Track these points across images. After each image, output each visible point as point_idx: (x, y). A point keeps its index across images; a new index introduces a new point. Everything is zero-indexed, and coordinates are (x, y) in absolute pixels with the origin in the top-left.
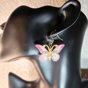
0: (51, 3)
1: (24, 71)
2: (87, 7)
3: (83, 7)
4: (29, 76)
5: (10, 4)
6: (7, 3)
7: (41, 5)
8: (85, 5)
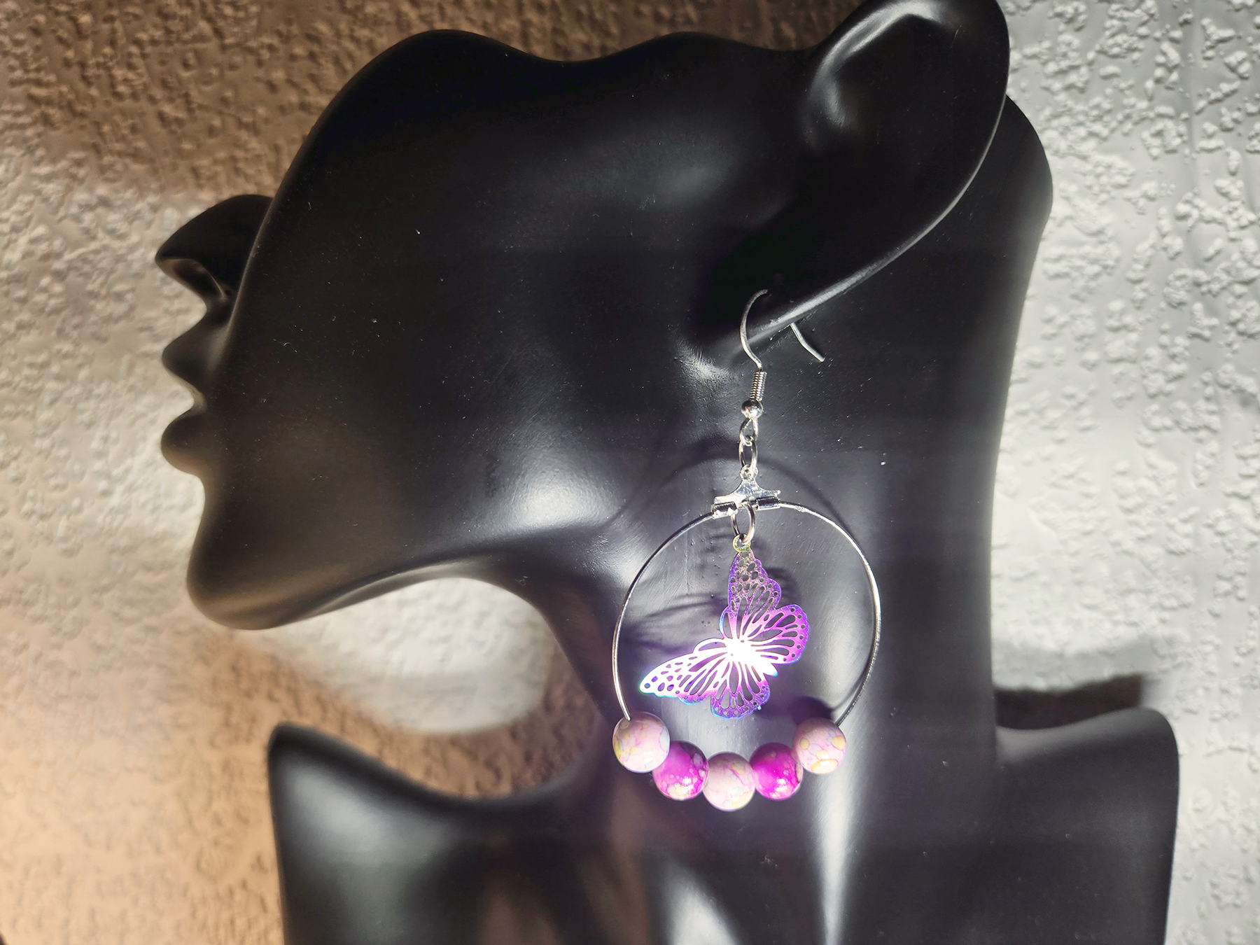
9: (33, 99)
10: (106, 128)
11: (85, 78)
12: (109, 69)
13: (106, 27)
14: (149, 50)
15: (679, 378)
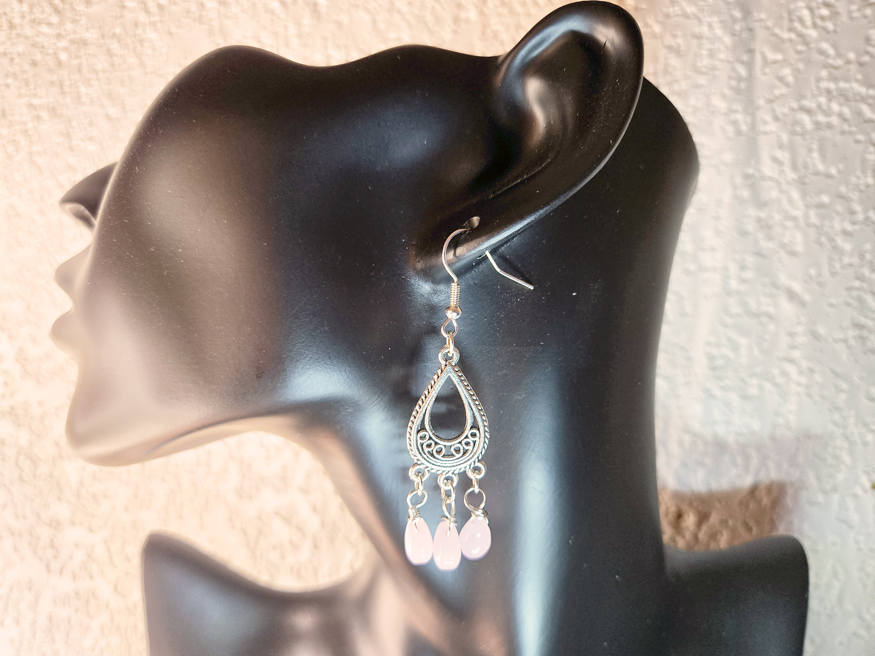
0: (463, 15)
1: (277, 514)
2: (728, 40)
3: (699, 37)
4: (316, 547)
5: (170, 34)
6: (151, 35)
7: (392, 35)
8: (710, 26)
9: (31, 106)
10: (74, 124)
11: (63, 93)
12: (77, 87)
13: (75, 62)
14: (101, 75)
15: (407, 292)
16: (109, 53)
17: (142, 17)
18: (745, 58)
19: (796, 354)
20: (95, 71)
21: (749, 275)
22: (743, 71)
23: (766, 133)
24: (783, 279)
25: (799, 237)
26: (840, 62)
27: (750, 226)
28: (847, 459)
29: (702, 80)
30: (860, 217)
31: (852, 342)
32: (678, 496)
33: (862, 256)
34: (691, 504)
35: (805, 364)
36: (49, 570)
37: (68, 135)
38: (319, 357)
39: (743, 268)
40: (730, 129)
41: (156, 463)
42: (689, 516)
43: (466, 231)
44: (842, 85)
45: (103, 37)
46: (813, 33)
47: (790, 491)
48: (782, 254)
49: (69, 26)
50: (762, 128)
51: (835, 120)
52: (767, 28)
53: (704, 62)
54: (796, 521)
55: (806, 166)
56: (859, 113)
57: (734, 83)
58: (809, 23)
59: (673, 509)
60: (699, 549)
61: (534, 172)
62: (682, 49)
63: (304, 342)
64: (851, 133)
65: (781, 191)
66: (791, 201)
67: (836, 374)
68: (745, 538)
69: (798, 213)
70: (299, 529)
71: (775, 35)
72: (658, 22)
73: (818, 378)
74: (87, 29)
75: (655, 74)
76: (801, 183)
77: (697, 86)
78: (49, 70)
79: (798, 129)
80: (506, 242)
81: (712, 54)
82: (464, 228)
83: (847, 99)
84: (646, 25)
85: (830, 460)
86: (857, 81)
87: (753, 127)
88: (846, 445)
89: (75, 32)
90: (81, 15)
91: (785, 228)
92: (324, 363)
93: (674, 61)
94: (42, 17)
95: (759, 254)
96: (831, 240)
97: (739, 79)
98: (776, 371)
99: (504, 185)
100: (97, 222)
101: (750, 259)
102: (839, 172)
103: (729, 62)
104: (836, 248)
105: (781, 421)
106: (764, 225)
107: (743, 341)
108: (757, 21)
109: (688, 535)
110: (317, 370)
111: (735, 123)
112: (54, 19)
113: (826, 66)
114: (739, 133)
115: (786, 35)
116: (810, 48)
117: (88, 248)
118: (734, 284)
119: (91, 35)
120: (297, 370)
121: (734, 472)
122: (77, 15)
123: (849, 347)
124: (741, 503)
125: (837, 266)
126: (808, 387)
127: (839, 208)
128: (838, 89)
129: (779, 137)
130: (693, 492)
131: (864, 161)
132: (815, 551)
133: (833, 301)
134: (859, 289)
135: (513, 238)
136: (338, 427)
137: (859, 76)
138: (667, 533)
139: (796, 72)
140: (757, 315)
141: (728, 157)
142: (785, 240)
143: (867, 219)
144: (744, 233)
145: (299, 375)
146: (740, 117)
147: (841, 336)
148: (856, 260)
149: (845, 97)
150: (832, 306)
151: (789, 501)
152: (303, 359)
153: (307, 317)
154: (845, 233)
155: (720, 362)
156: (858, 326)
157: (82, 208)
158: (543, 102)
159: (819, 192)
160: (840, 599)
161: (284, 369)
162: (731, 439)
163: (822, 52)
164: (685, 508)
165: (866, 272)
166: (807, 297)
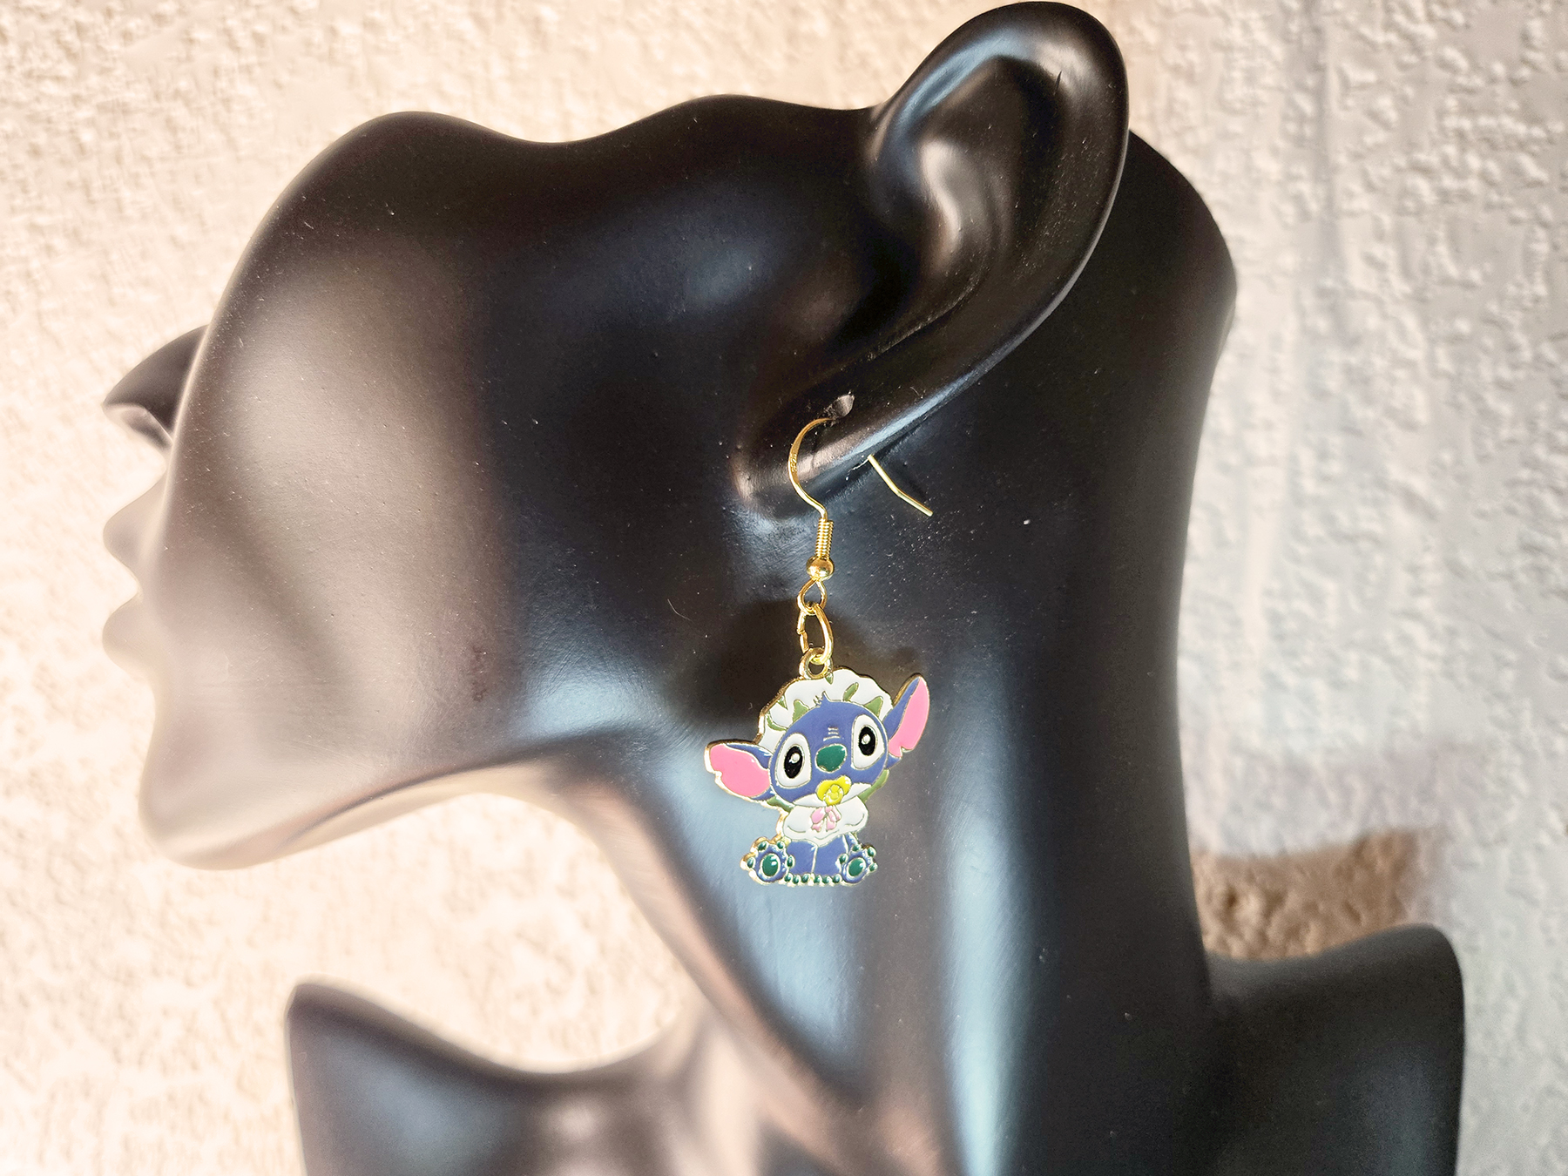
0: (804, 27)
1: (519, 935)
2: (1278, 51)
3: (1227, 48)
5: (278, 85)
6: (244, 89)
8: (1245, 27)
9: (34, 228)
10: (115, 256)
11: (91, 202)
12: (116, 191)
13: (109, 145)
14: (158, 166)
15: (732, 534)
16: (171, 126)
17: (226, 59)
18: (1310, 81)
19: (1424, 604)
20: (145, 159)
21: (1335, 468)
22: (1307, 105)
23: (1352, 214)
24: (1396, 473)
25: (1420, 398)
26: (1478, 81)
27: (1333, 382)
28: (1522, 785)
29: (1236, 125)
30: (1527, 355)
31: (1522, 578)
32: (1226, 864)
33: (1532, 424)
34: (1251, 878)
35: (1440, 621)
36: (118, 1058)
37: (105, 278)
38: (582, 658)
39: (1323, 455)
40: (1289, 210)
41: (299, 862)
42: (1247, 899)
43: (829, 422)
44: (1484, 121)
45: (157, 96)
46: (1428, 32)
47: (1424, 846)
48: (1392, 428)
49: (94, 80)
50: (1345, 206)
51: (1473, 185)
52: (1346, 26)
53: (1238, 92)
54: (1437, 900)
55: (1426, 270)
56: (1516, 171)
57: (1292, 128)
58: (1420, 12)
59: (1220, 889)
60: (1269, 956)
61: (946, 311)
62: (1198, 70)
63: (554, 632)
64: (1502, 206)
65: (1385, 316)
66: (1402, 332)
67: (1496, 636)
68: (1349, 932)
69: (1417, 354)
70: (560, 959)
71: (1361, 37)
72: (1151, 23)
73: (1464, 644)
74: (128, 84)
75: (1151, 118)
76: (1419, 300)
77: (1226, 136)
78: (63, 162)
79: (1410, 204)
80: (903, 437)
81: (1251, 78)
82: (826, 416)
83: (1493, 146)
84: (1132, 31)
85: (1492, 788)
86: (1509, 112)
87: (1329, 203)
88: (1518, 759)
89: (105, 91)
90: (114, 60)
91: (1393, 381)
92: (593, 668)
93: (1184, 93)
94: (44, 66)
95: (1350, 429)
96: (1477, 398)
97: (1302, 119)
98: (1389, 637)
99: (893, 337)
100: (173, 437)
101: (1336, 441)
102: (1486, 277)
103: (1280, 89)
104: (1487, 415)
105: (1403, 723)
106: (1358, 379)
107: (1330, 586)
108: (1327, 14)
109: (1249, 934)
110: (581, 681)
111: (1298, 199)
112: (67, 69)
113: (1453, 89)
114: (1304, 215)
115: (1380, 37)
116: (1424, 59)
117: (159, 485)
118: (1309, 486)
119: (136, 95)
120: (545, 684)
121: (1323, 818)
122: (107, 59)
123: (1517, 588)
124: (1339, 871)
125: (1490, 444)
126: (1447, 661)
127: (1489, 342)
128: (1476, 128)
129: (1377, 220)
130: (1253, 857)
131: (1529, 256)
132: (1473, 950)
133: (1486, 507)
134: (1530, 483)
135: (914, 429)
136: (623, 779)
137: (1514, 105)
138: (1211, 934)
139: (1402, 101)
140: (1351, 538)
141: (1289, 260)
142: (1397, 403)
143: (1538, 358)
144: (1321, 394)
145: (549, 692)
146: (1305, 188)
147: (1501, 568)
148: (1521, 432)
149: (1490, 143)
150: (1482, 515)
151: (1422, 863)
152: (555, 663)
153: (557, 589)
154: (1502, 385)
155: (1291, 625)
156: (1530, 548)
157: (144, 413)
158: (954, 185)
159: (1453, 314)
160: (1521, 1032)
161: (522, 683)
162: (1316, 761)
163: (1445, 65)
164: (1241, 886)
165: (1541, 452)
166: (1439, 503)
